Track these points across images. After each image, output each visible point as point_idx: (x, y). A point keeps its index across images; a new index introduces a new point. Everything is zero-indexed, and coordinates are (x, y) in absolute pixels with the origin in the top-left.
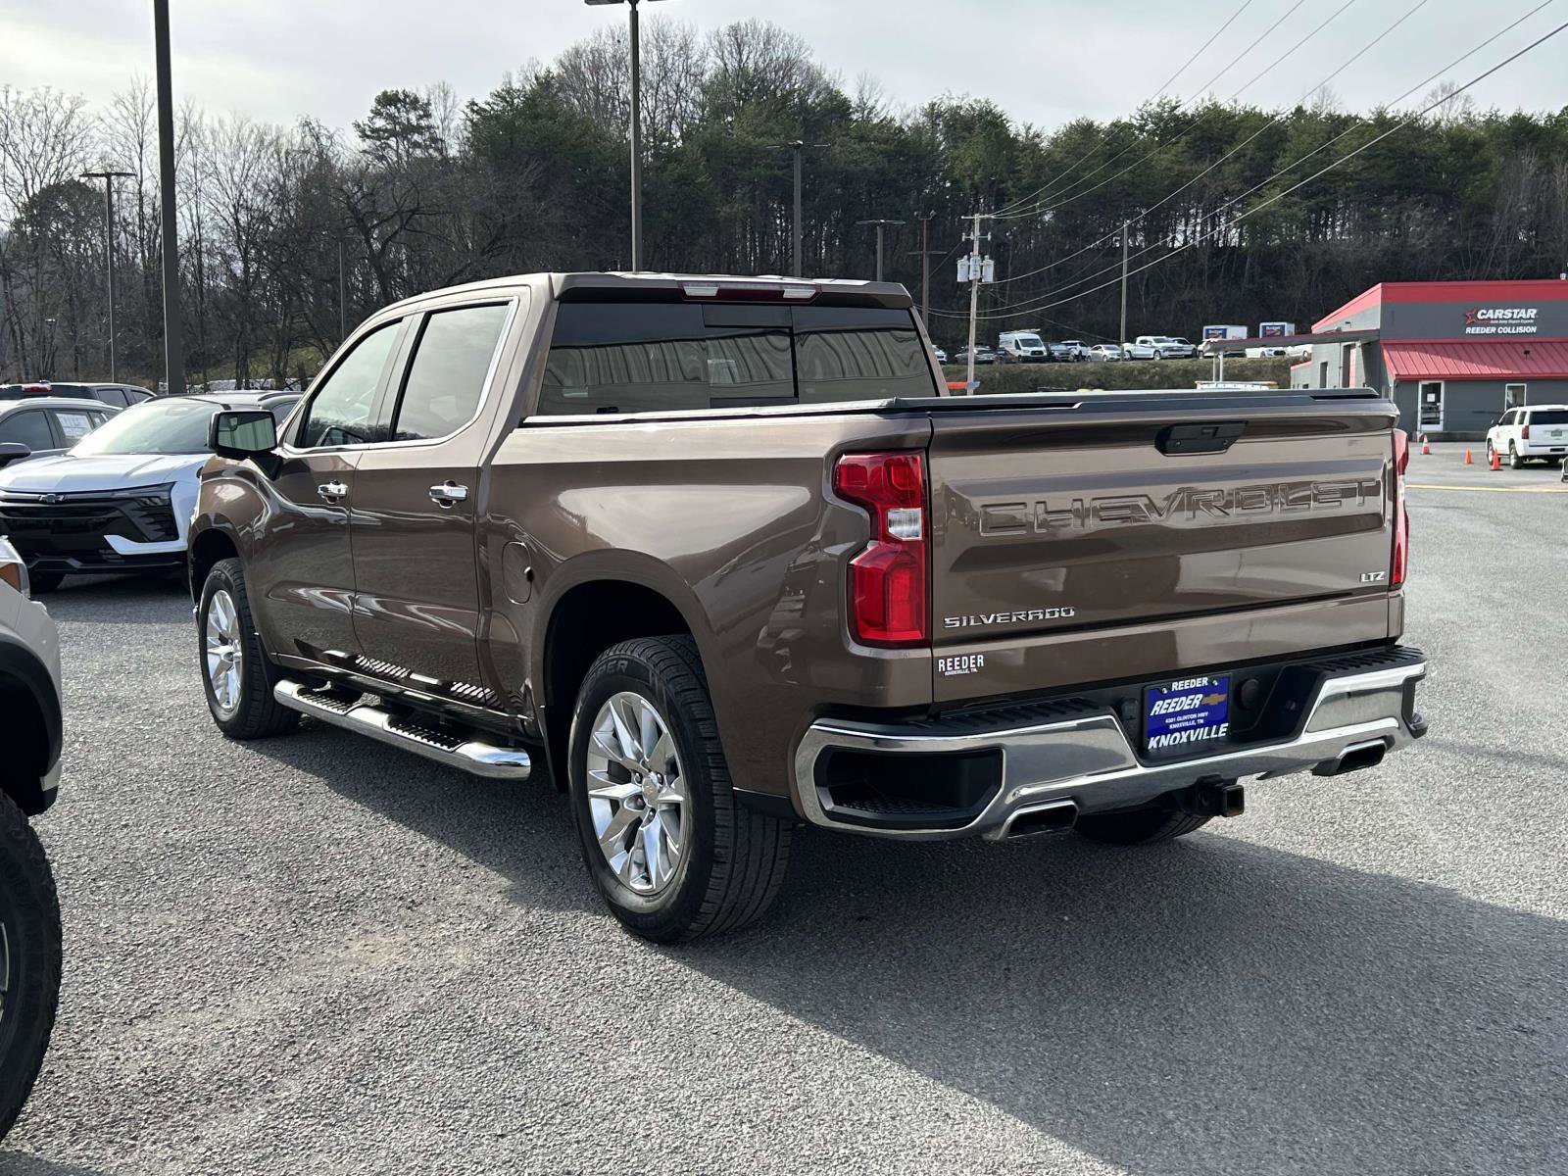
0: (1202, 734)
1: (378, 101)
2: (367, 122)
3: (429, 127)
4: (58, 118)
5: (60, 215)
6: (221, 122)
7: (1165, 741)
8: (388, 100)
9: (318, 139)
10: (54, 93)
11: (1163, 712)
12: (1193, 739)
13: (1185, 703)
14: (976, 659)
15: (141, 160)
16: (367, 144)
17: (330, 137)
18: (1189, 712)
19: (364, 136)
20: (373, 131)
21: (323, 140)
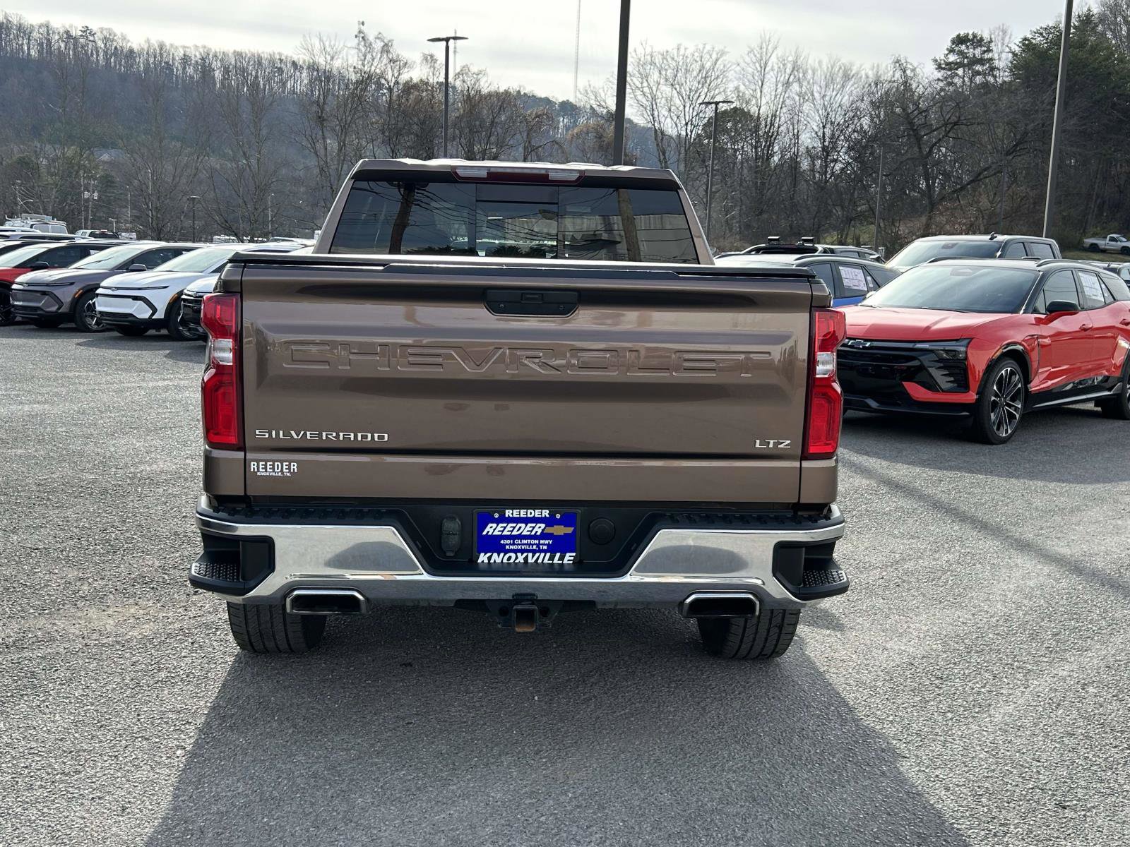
0: (544, 558)
1: (953, 42)
2: (943, 57)
3: (991, 59)
4: (708, 65)
5: (727, 131)
6: (820, 63)
7: (496, 558)
8: (960, 40)
9: (904, 72)
10: (708, 47)
11: (496, 533)
12: (530, 560)
13: (525, 529)
14: (289, 465)
15: (761, 92)
16: (939, 75)
17: (913, 70)
18: (526, 537)
19: (939, 68)
20: (947, 64)
21: (908, 72)
